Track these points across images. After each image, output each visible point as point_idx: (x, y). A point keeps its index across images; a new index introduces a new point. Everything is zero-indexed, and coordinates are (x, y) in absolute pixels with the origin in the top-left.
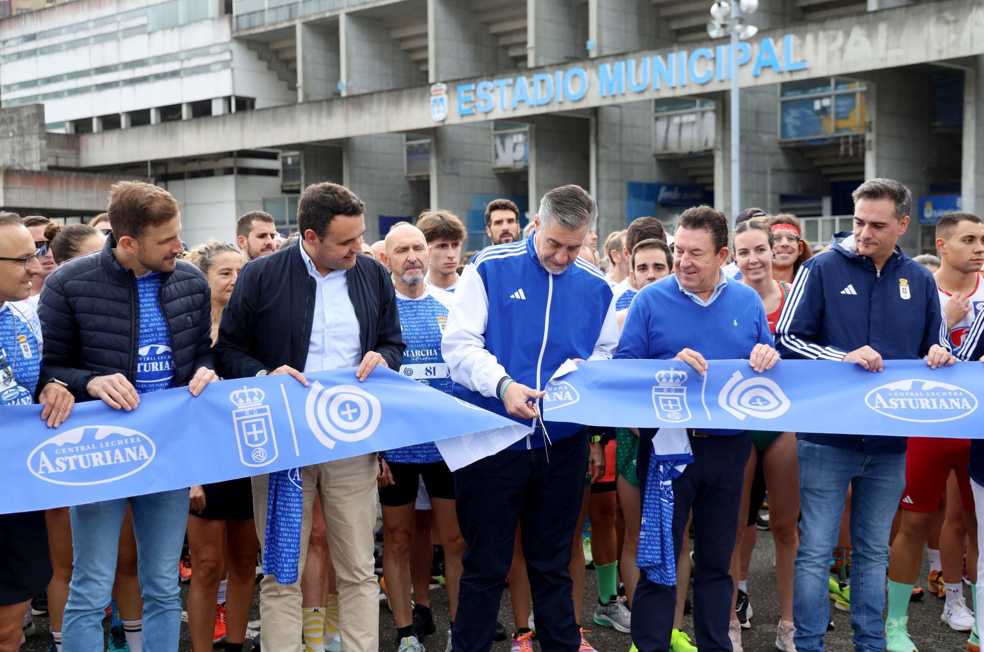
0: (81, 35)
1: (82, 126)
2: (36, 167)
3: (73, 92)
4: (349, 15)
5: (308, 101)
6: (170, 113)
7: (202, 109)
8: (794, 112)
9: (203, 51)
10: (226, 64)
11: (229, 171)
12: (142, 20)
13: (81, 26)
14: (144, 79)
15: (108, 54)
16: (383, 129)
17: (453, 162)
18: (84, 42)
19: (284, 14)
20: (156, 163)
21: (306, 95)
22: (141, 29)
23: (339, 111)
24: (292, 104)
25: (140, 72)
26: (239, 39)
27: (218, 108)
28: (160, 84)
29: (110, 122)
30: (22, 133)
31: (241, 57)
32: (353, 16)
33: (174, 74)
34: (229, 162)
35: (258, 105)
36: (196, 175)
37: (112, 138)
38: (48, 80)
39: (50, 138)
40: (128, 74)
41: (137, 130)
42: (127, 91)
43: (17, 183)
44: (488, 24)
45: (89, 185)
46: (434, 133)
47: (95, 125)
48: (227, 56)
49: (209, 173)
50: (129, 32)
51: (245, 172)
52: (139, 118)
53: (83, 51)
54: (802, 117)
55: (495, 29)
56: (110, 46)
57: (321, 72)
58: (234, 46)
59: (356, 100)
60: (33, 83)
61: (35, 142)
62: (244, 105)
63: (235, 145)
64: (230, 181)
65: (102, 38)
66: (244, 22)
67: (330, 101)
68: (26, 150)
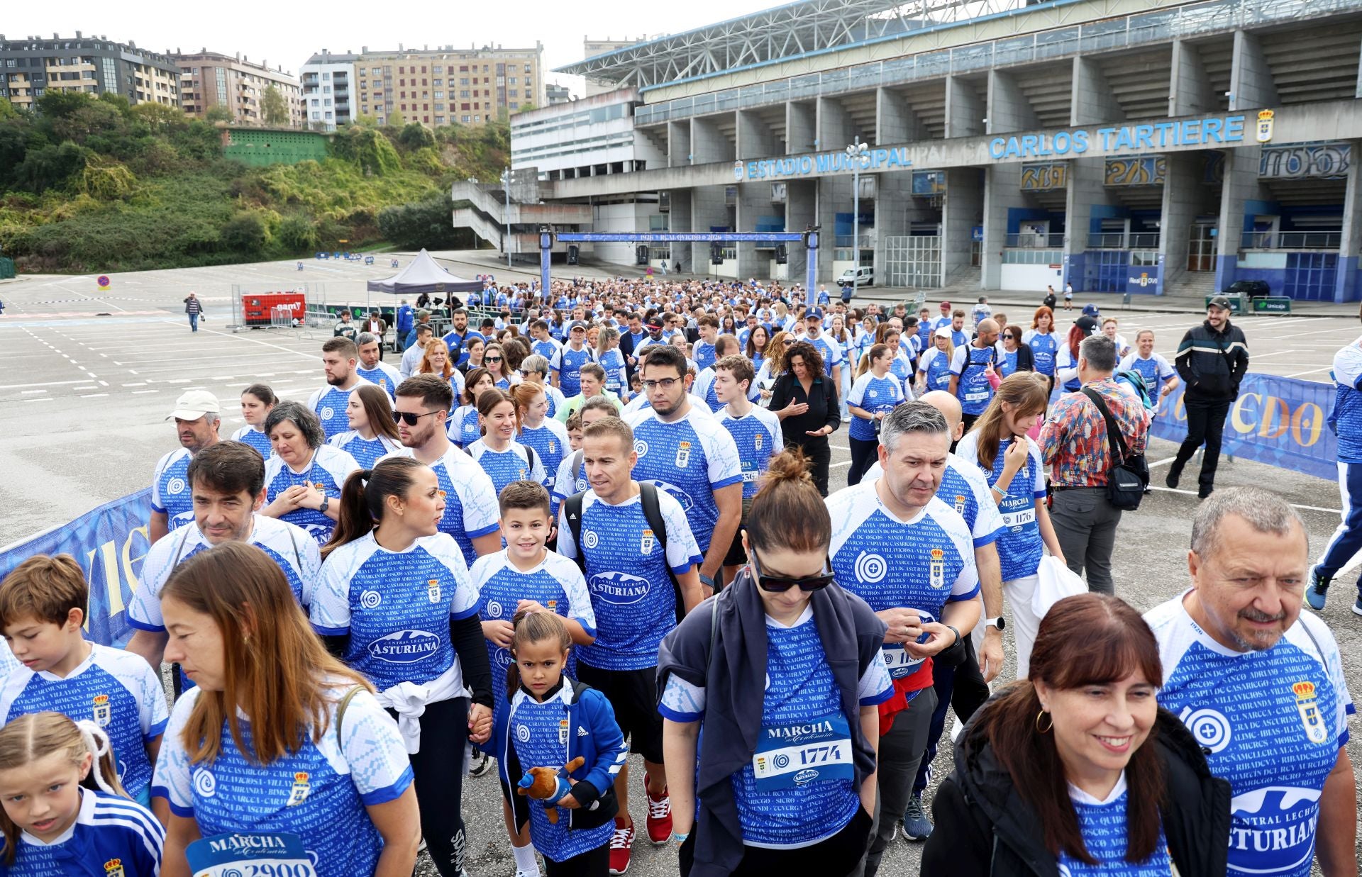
0: (554, 125)
1: (554, 175)
2: (533, 201)
3: (550, 156)
4: (698, 120)
5: (673, 167)
6: (601, 170)
7: (618, 167)
8: (919, 179)
9: (619, 135)
10: (631, 143)
11: (631, 201)
12: (587, 118)
13: (555, 120)
14: (588, 149)
15: (568, 135)
16: (711, 183)
17: (748, 199)
18: (556, 128)
19: (662, 116)
20: (593, 197)
21: (673, 162)
22: (586, 122)
23: (689, 173)
24: (664, 169)
25: (585, 146)
26: (638, 129)
27: (626, 168)
28: (596, 152)
29: (569, 173)
30: (526, 182)
31: (638, 139)
32: (697, 119)
33: (603, 147)
34: (632, 197)
35: (647, 168)
36: (614, 202)
37: (571, 183)
38: (536, 149)
39: (540, 183)
40: (579, 147)
41: (584, 179)
42: (578, 155)
43: (526, 210)
44: (769, 124)
45: (560, 209)
46: (740, 186)
47: (561, 175)
48: (631, 139)
49: (621, 202)
50: (580, 124)
51: (640, 201)
52: (585, 172)
53: (555, 133)
54: (922, 183)
55: (772, 127)
56: (570, 131)
57: (680, 148)
58: (635, 133)
59: (698, 168)
60: (528, 150)
61: (533, 187)
62: (639, 166)
63: (635, 190)
64: (632, 206)
65: (565, 127)
66: (641, 120)
67: (684, 167)
68: (528, 191)
